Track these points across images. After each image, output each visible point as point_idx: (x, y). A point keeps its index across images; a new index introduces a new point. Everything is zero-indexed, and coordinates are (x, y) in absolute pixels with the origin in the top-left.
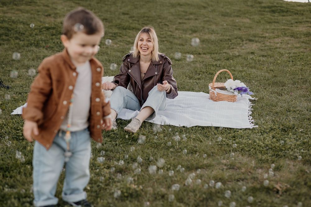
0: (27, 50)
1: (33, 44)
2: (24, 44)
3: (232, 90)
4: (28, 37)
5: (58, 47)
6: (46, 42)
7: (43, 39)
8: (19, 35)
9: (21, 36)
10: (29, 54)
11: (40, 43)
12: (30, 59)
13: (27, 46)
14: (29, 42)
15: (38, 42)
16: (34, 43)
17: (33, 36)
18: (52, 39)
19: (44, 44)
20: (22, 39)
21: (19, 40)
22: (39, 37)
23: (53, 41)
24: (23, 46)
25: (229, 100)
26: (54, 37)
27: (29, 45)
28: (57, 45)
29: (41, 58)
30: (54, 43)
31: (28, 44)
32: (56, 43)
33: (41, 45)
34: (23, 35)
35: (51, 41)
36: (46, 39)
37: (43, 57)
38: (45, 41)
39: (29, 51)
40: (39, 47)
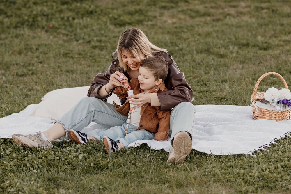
0: (14, 34)
1: (27, 23)
2: (11, 24)
3: (275, 104)
4: (20, 9)
5: (68, 28)
6: (50, 17)
7: (45, 11)
8: (5, 5)
9: (9, 6)
10: (17, 41)
11: (37, 21)
12: (15, 51)
13: (16, 27)
14: (21, 20)
15: (35, 20)
16: (28, 21)
17: (29, 7)
18: (61, 11)
19: (44, 23)
20: (9, 13)
21: (3, 16)
22: (39, 8)
23: (62, 15)
24: (8, 27)
25: (275, 119)
26: (65, 6)
27: (19, 25)
28: (67, 23)
29: (33, 48)
30: (62, 19)
31: (18, 23)
32: (66, 19)
33: (39, 24)
34: (12, 5)
35: (57, 15)
36: (50, 11)
37: (37, 47)
38: (47, 15)
39: (17, 36)
40: (36, 28)
